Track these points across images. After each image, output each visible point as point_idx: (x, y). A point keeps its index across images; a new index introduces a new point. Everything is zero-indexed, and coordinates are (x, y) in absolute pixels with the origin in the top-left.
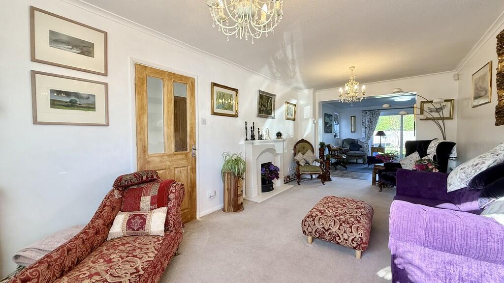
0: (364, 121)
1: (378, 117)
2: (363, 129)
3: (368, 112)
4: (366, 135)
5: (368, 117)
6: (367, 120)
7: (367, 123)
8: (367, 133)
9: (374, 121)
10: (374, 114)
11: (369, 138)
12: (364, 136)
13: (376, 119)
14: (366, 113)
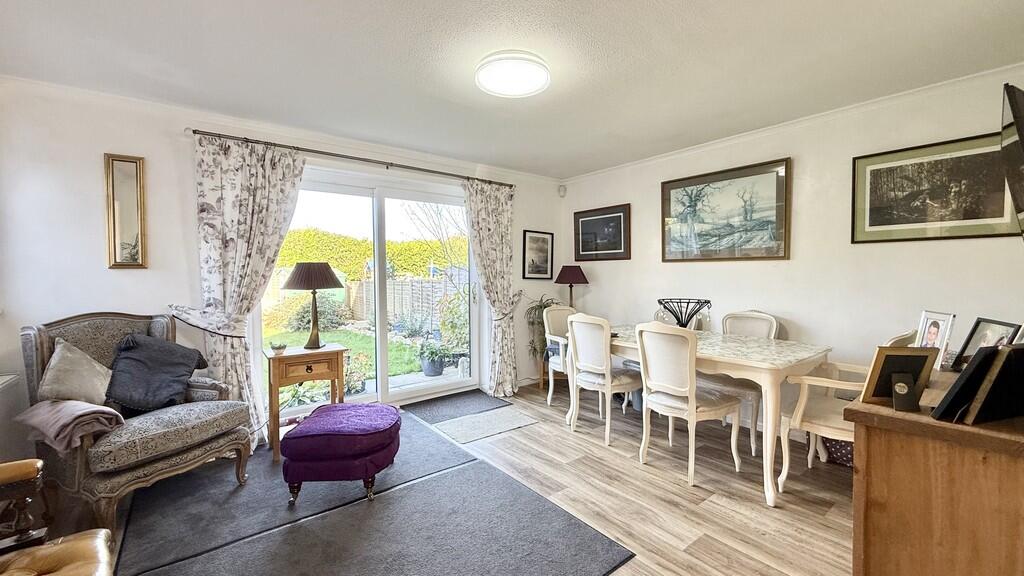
0: (211, 199)
2: (210, 250)
3: (234, 149)
4: (231, 287)
5: (240, 179)
6: (230, 196)
7: (231, 214)
8: (234, 270)
10: (273, 165)
12: (218, 294)
13: (286, 199)
14: (227, 151)
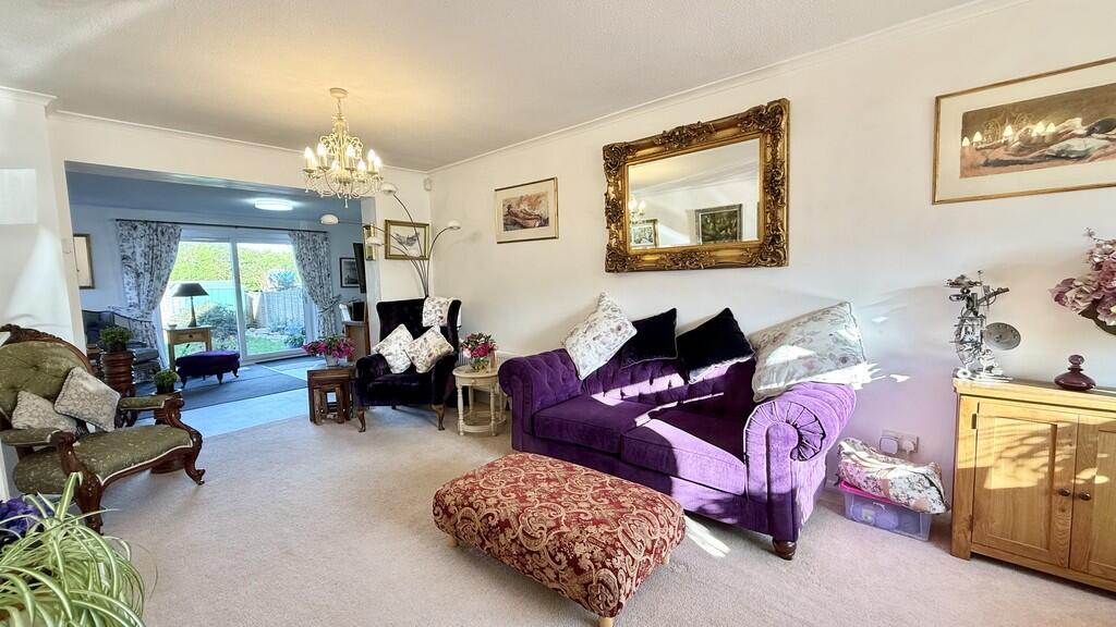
0: (128, 253)
1: (176, 243)
2: (130, 279)
3: (139, 226)
4: (143, 297)
5: (144, 242)
6: (139, 251)
7: (140, 260)
8: (144, 288)
9: (164, 255)
10: (163, 234)
11: (153, 304)
12: (136, 301)
13: (171, 250)
14: (135, 228)
